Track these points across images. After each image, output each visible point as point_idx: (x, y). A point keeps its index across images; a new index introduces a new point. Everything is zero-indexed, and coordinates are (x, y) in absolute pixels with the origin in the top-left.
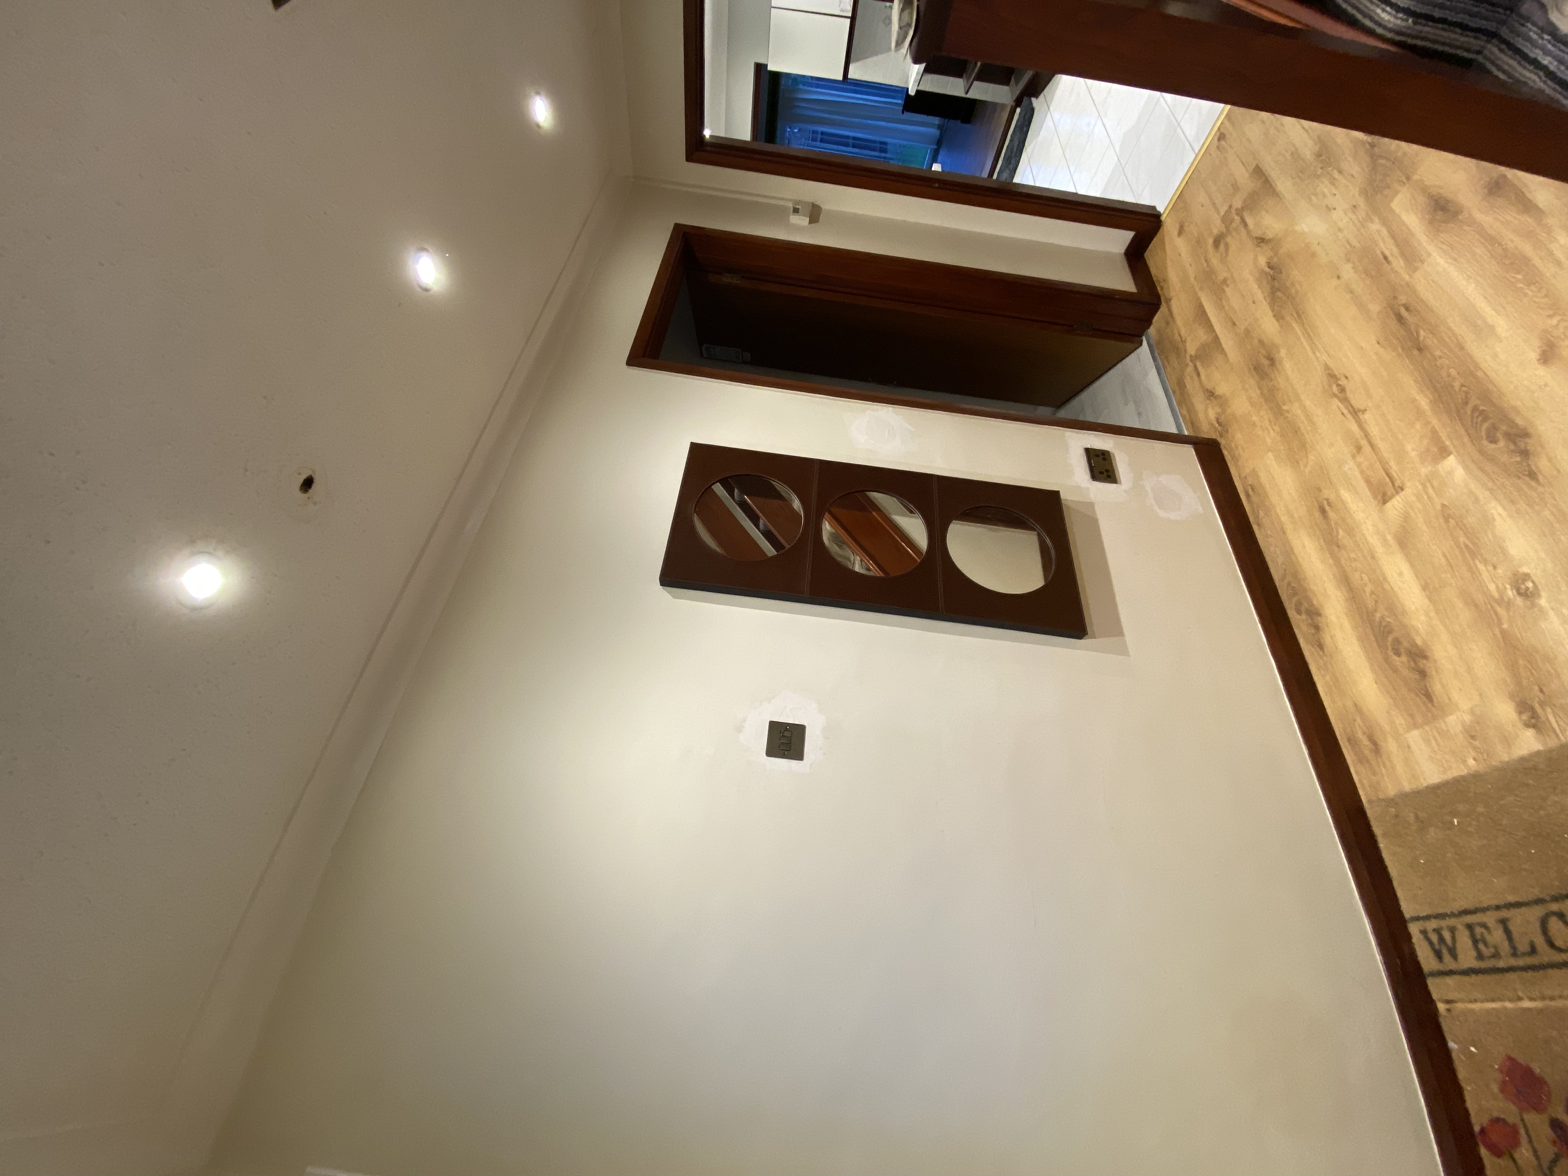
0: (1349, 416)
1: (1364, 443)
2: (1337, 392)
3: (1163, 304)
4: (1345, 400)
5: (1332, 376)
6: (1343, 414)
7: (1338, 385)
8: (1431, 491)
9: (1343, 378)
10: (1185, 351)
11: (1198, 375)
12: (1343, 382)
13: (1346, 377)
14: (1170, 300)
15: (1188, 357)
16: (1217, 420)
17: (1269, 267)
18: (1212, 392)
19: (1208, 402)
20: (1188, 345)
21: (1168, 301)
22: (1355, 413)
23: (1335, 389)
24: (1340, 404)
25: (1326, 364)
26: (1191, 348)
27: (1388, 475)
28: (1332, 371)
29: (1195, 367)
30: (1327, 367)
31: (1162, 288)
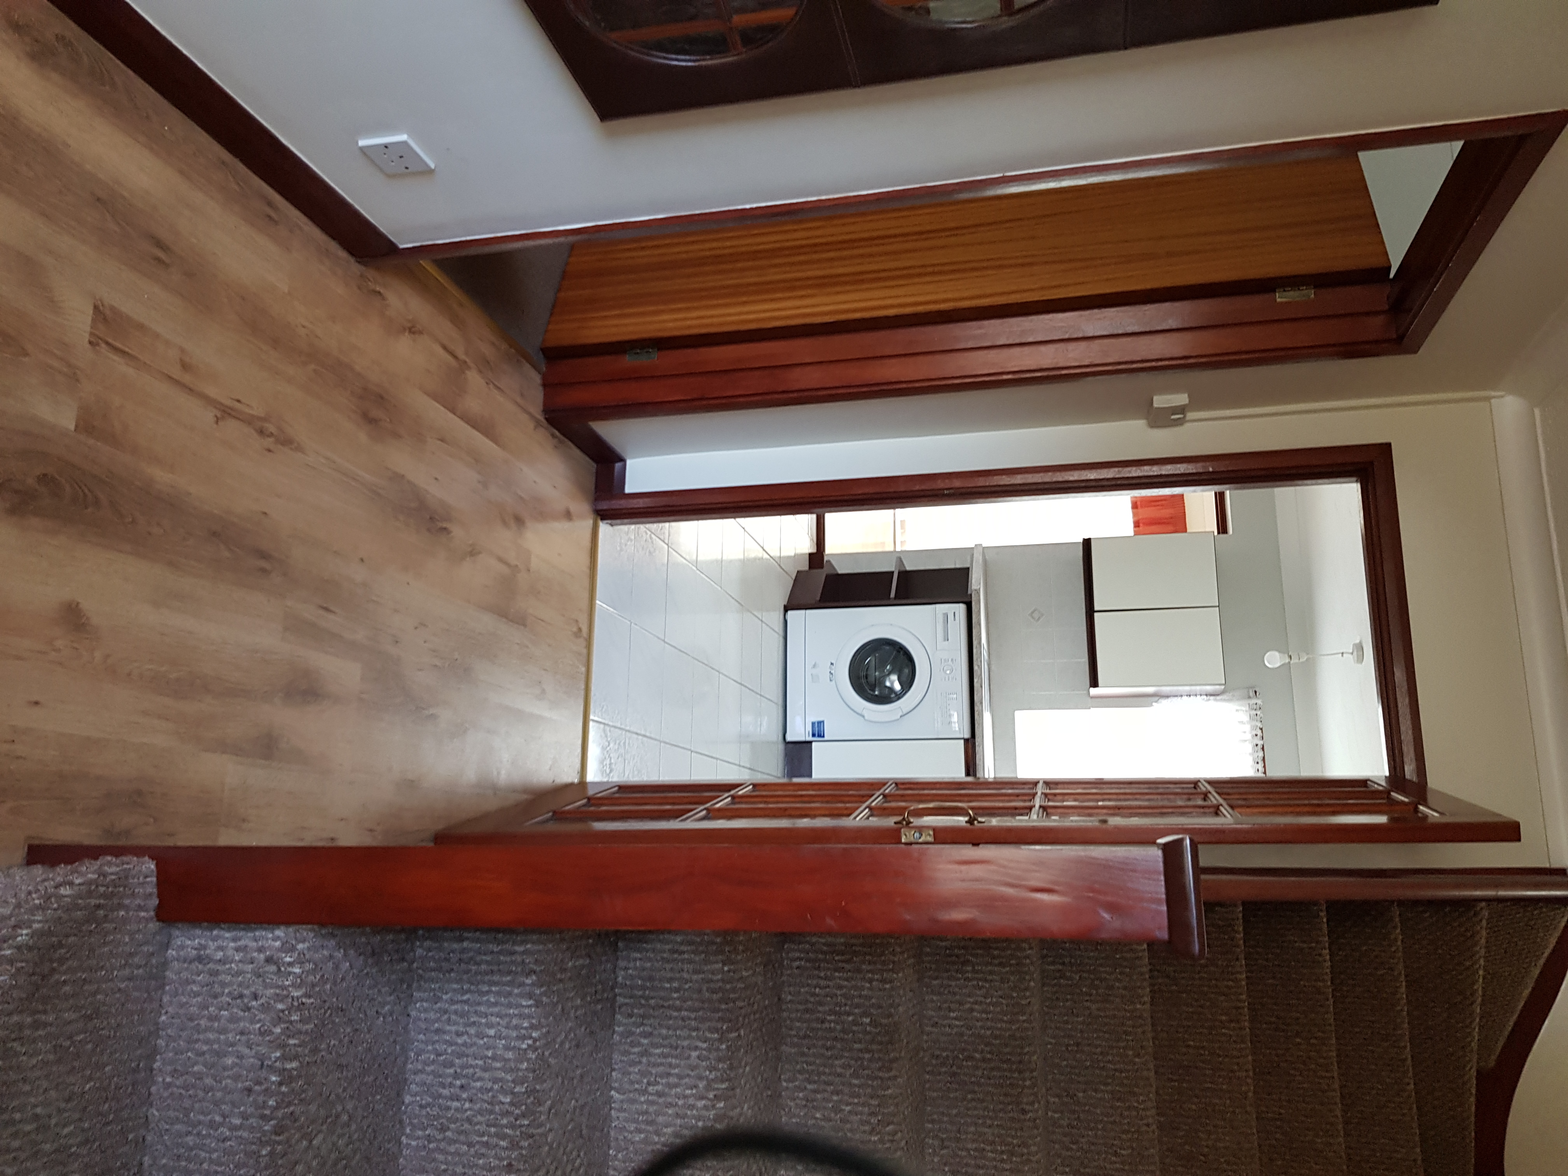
0: (229, 403)
1: (187, 378)
2: (267, 425)
3: (541, 417)
4: (249, 421)
5: (287, 442)
6: (239, 401)
7: (271, 435)
8: (56, 364)
9: (272, 447)
10: (480, 372)
11: (445, 348)
12: (269, 442)
13: (269, 451)
14: (535, 428)
15: (472, 365)
16: (384, 299)
17: (445, 529)
18: (414, 333)
19: (410, 317)
20: (482, 382)
21: (538, 424)
22: (225, 413)
23: (271, 428)
24: (251, 412)
25: (303, 452)
26: (474, 378)
27: (123, 353)
28: (291, 449)
29: (455, 357)
30: (299, 449)
31: (553, 436)
